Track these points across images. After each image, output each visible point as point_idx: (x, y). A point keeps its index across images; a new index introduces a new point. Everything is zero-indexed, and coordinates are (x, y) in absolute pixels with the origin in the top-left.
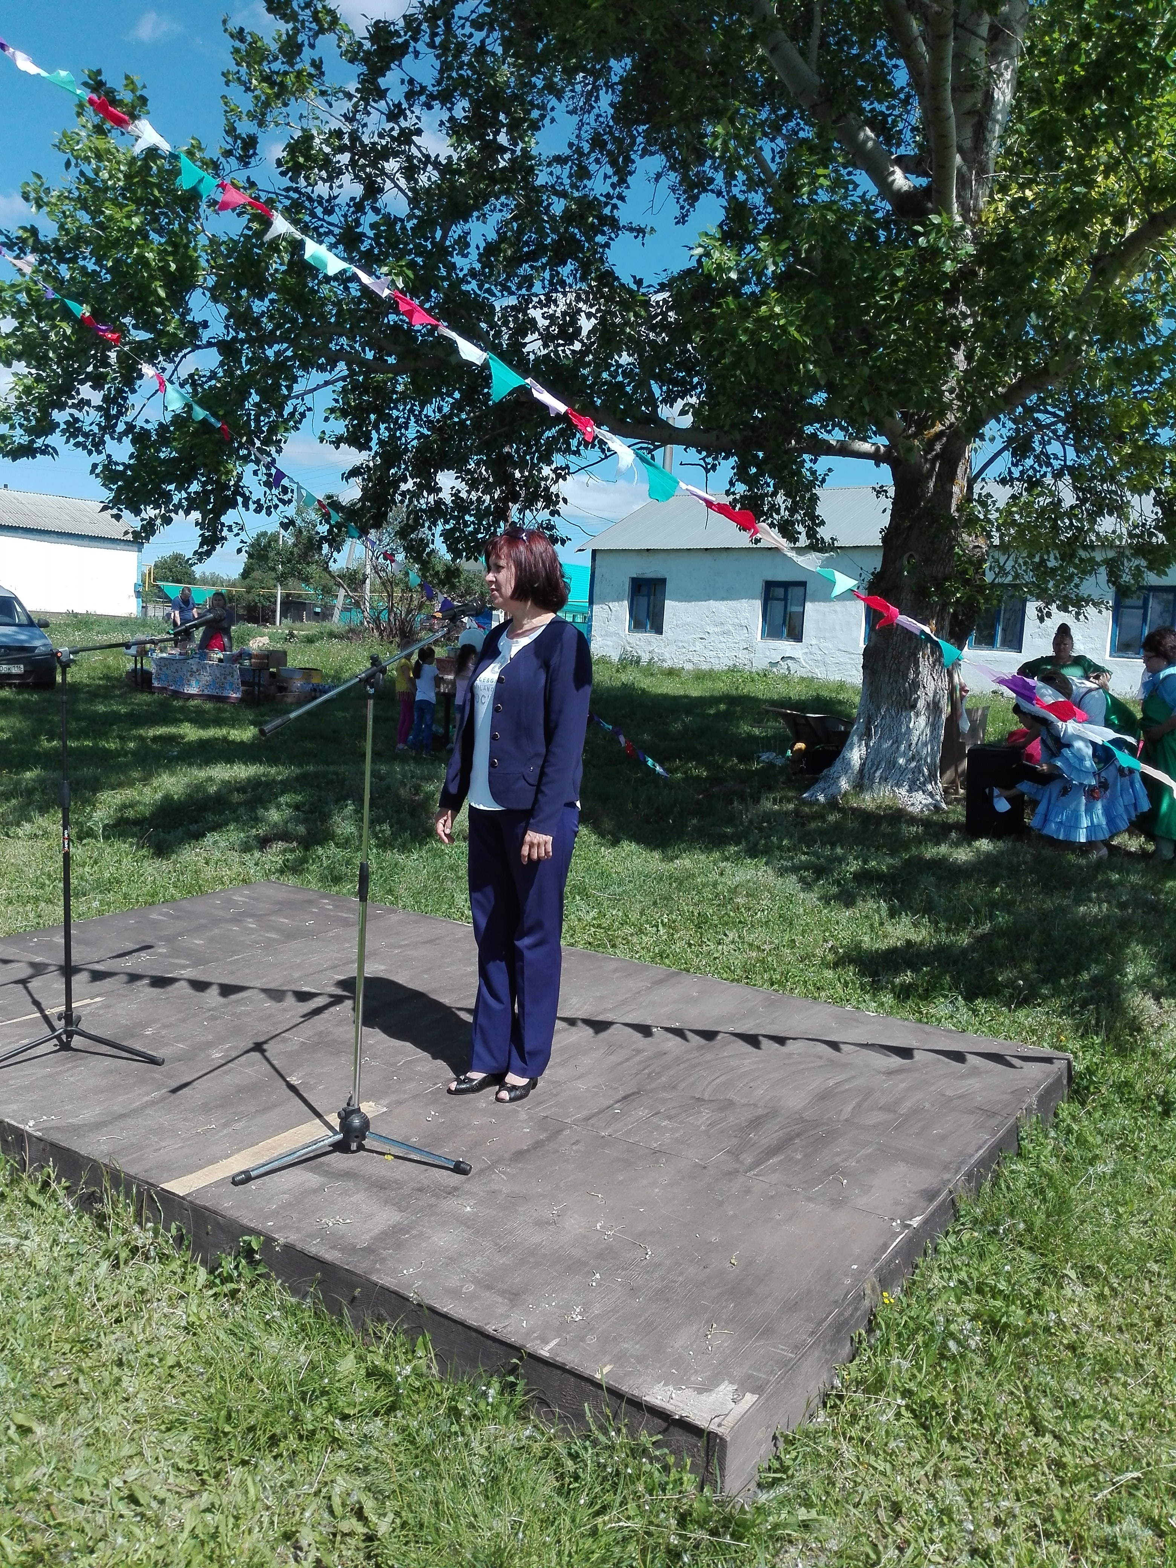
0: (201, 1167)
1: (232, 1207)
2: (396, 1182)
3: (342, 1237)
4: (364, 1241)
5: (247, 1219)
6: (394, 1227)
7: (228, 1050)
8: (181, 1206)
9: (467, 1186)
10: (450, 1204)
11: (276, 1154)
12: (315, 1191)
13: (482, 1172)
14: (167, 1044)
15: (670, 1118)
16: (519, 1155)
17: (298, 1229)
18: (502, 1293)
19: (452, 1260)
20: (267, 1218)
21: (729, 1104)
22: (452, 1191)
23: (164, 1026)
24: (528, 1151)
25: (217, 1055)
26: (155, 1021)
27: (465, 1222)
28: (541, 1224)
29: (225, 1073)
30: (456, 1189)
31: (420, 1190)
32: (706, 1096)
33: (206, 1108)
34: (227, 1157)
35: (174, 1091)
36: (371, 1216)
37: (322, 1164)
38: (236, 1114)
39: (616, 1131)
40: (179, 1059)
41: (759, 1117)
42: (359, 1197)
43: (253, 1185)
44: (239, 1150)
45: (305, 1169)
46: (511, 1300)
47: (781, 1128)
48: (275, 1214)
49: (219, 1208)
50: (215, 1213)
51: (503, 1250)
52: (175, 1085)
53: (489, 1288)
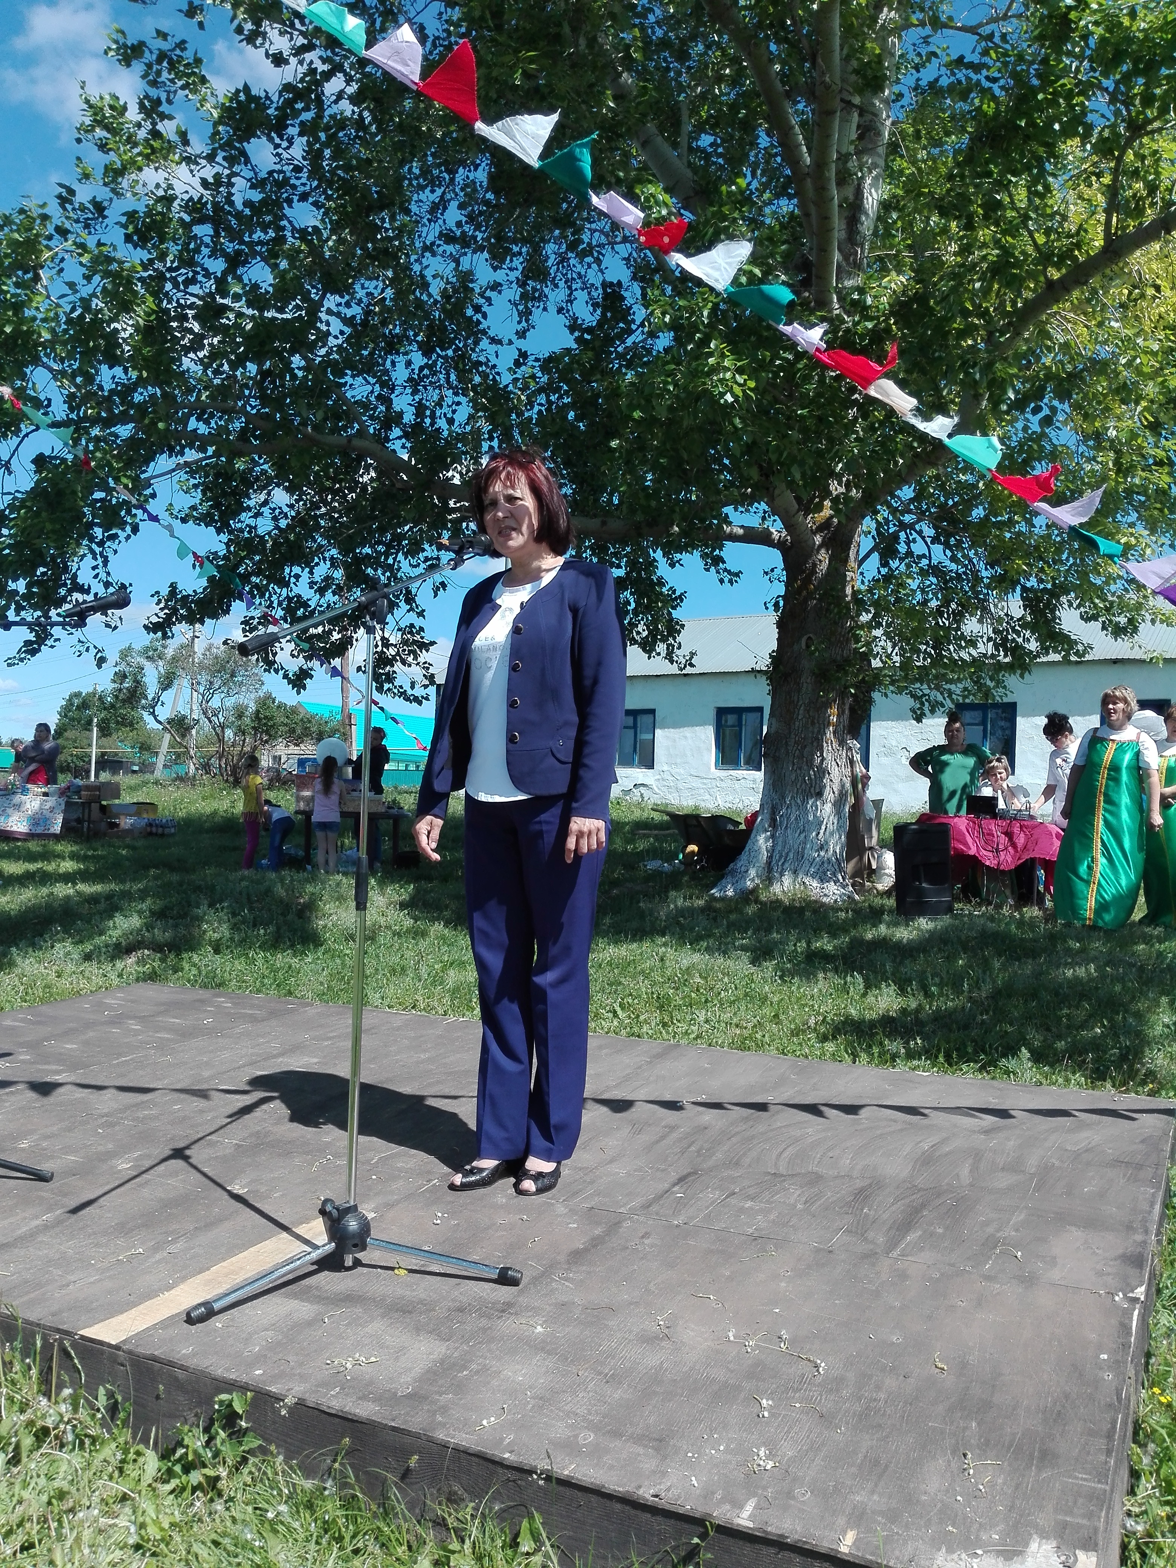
0: (135, 1305)
1: (194, 1354)
2: (421, 1302)
3: (371, 1383)
4: (405, 1385)
5: (222, 1369)
6: (442, 1361)
7: (136, 1159)
8: (114, 1360)
9: (523, 1300)
10: (508, 1325)
11: (239, 1279)
12: (310, 1323)
13: (535, 1280)
14: (52, 1157)
15: (752, 1198)
16: (577, 1257)
17: (303, 1378)
18: (638, 1440)
19: (545, 1401)
20: (252, 1365)
21: (815, 1179)
22: (506, 1308)
23: (46, 1137)
24: (586, 1250)
25: (125, 1165)
26: (32, 1132)
27: (542, 1347)
28: (650, 1340)
29: (140, 1185)
30: (509, 1305)
31: (461, 1310)
32: (782, 1170)
33: (124, 1229)
34: (169, 1288)
35: (75, 1211)
36: (402, 1350)
37: (309, 1287)
38: (167, 1234)
39: (692, 1218)
40: (72, 1173)
41: (862, 1190)
42: (377, 1326)
43: (217, 1323)
44: (184, 1279)
45: (287, 1296)
46: (657, 1450)
47: (896, 1200)
48: (259, 1359)
49: (175, 1357)
50: (171, 1364)
51: (613, 1379)
52: (74, 1204)
53: (616, 1434)
